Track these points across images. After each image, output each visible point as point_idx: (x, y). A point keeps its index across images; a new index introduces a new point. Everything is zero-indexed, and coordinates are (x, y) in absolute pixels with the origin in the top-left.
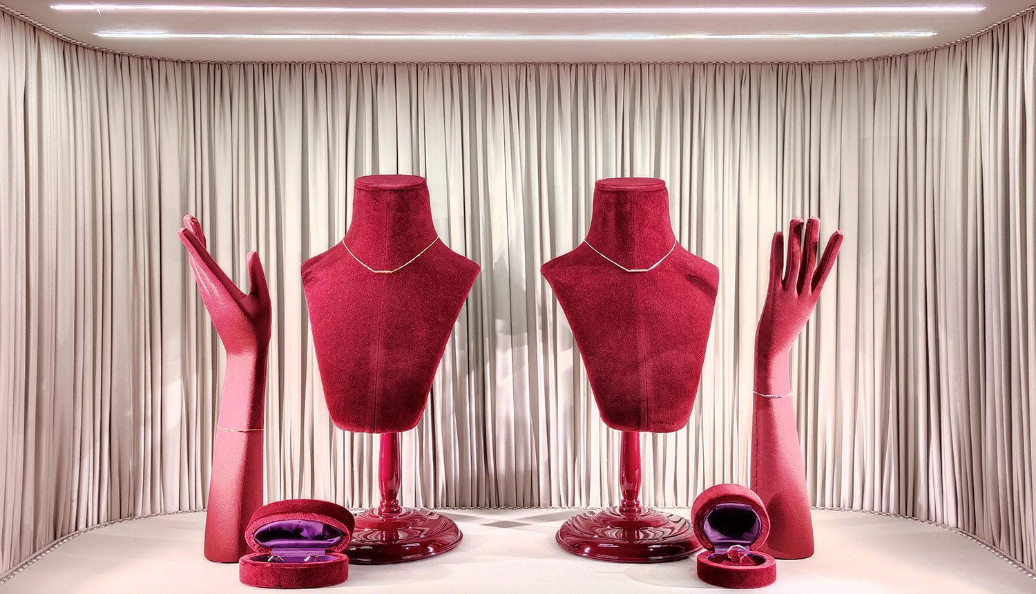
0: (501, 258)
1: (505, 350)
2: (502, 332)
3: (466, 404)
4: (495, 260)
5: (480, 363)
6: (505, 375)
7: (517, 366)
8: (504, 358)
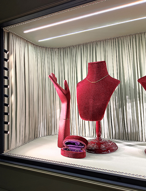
0: (127, 81)
1: (129, 103)
2: (128, 99)
3: (119, 115)
4: (125, 82)
5: (122, 106)
6: (129, 109)
7: (132, 107)
8: (129, 105)
